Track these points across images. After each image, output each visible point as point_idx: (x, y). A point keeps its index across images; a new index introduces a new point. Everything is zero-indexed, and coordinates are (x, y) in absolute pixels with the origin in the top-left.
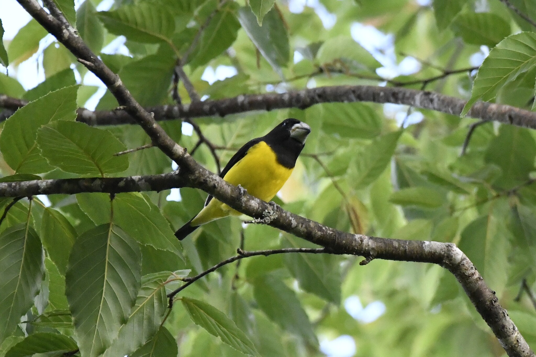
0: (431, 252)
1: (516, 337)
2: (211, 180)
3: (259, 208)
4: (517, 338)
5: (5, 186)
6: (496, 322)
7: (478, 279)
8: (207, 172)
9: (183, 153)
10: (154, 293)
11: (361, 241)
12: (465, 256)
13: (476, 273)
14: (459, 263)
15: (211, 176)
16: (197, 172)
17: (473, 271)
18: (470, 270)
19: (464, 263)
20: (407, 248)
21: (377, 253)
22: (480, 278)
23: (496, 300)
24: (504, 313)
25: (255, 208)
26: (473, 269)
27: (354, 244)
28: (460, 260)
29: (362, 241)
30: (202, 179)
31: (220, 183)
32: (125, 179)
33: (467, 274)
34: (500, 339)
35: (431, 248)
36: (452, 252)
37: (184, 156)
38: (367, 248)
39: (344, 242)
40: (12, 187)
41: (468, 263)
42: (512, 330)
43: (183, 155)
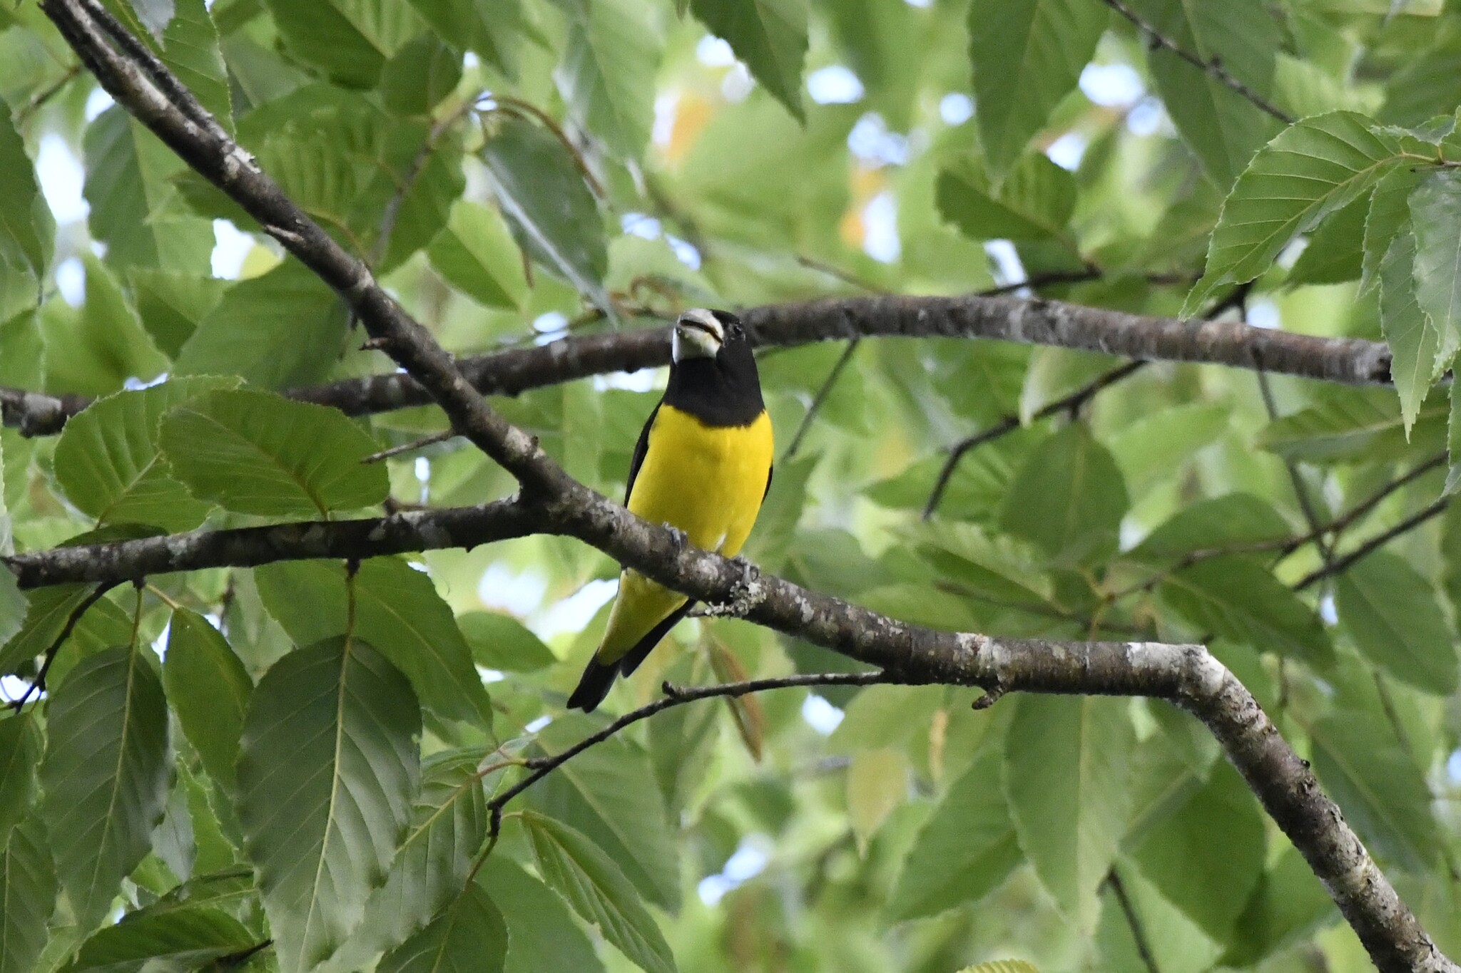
0: (1148, 668)
1: (1366, 871)
2: (601, 514)
3: (719, 578)
4: (1367, 874)
5: (84, 554)
6: (1314, 837)
7: (1266, 732)
8: (590, 495)
9: (528, 449)
10: (454, 798)
11: (973, 648)
12: (1230, 675)
13: (1259, 716)
14: (1218, 694)
15: (599, 504)
16: (565, 495)
17: (1253, 712)
18: (1246, 711)
19: (1229, 692)
20: (1088, 661)
21: (1013, 677)
22: (1270, 730)
23: (1312, 781)
24: (1332, 814)
25: (711, 578)
26: (1252, 708)
27: (956, 657)
28: (1219, 687)
29: (976, 649)
30: (579, 510)
31: (622, 519)
32: (383, 523)
33: (1237, 719)
34: (1324, 880)
35: (1146, 659)
36: (1199, 666)
37: (532, 456)
38: (988, 667)
39: (932, 653)
40: (102, 555)
41: (1240, 692)
42: (1355, 855)
43: (531, 454)
